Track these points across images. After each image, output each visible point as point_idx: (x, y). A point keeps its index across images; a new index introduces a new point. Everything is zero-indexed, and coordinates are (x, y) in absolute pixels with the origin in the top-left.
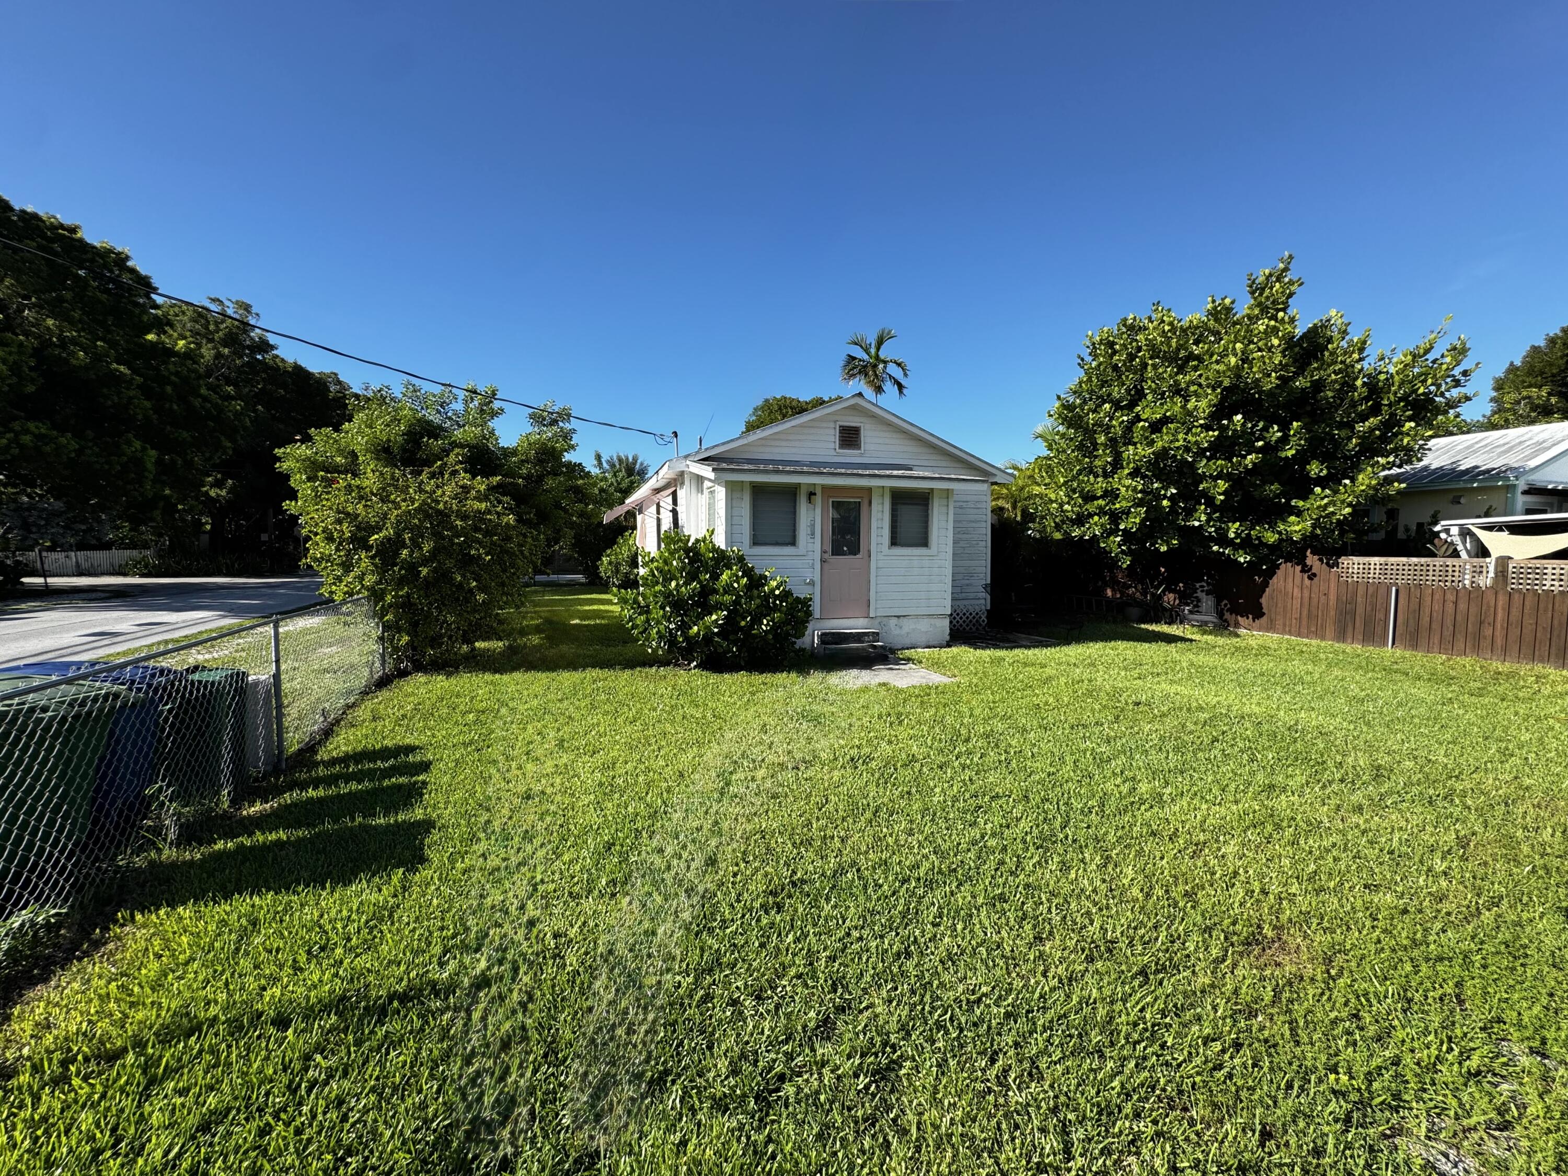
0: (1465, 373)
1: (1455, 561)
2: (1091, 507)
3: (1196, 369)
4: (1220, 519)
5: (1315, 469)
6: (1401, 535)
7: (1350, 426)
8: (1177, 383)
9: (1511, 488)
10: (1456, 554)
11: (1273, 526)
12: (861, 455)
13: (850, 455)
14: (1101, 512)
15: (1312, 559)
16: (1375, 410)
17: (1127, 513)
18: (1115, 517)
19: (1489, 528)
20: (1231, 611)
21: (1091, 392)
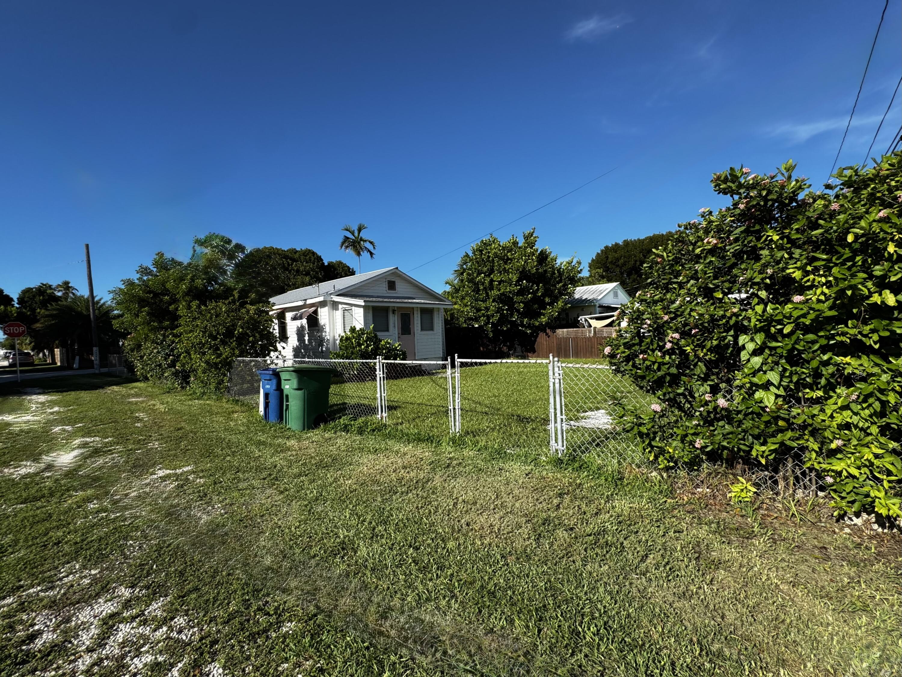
0: (581, 270)
1: (583, 329)
2: (480, 314)
3: (510, 263)
4: (521, 318)
5: (547, 300)
6: (570, 322)
7: (555, 286)
8: (505, 268)
9: (595, 306)
10: (584, 327)
11: (537, 320)
12: (396, 293)
13: (392, 293)
14: (483, 315)
15: (548, 331)
16: (560, 281)
17: (493, 316)
18: (488, 317)
19: (591, 318)
20: (526, 351)
21: (475, 269)
